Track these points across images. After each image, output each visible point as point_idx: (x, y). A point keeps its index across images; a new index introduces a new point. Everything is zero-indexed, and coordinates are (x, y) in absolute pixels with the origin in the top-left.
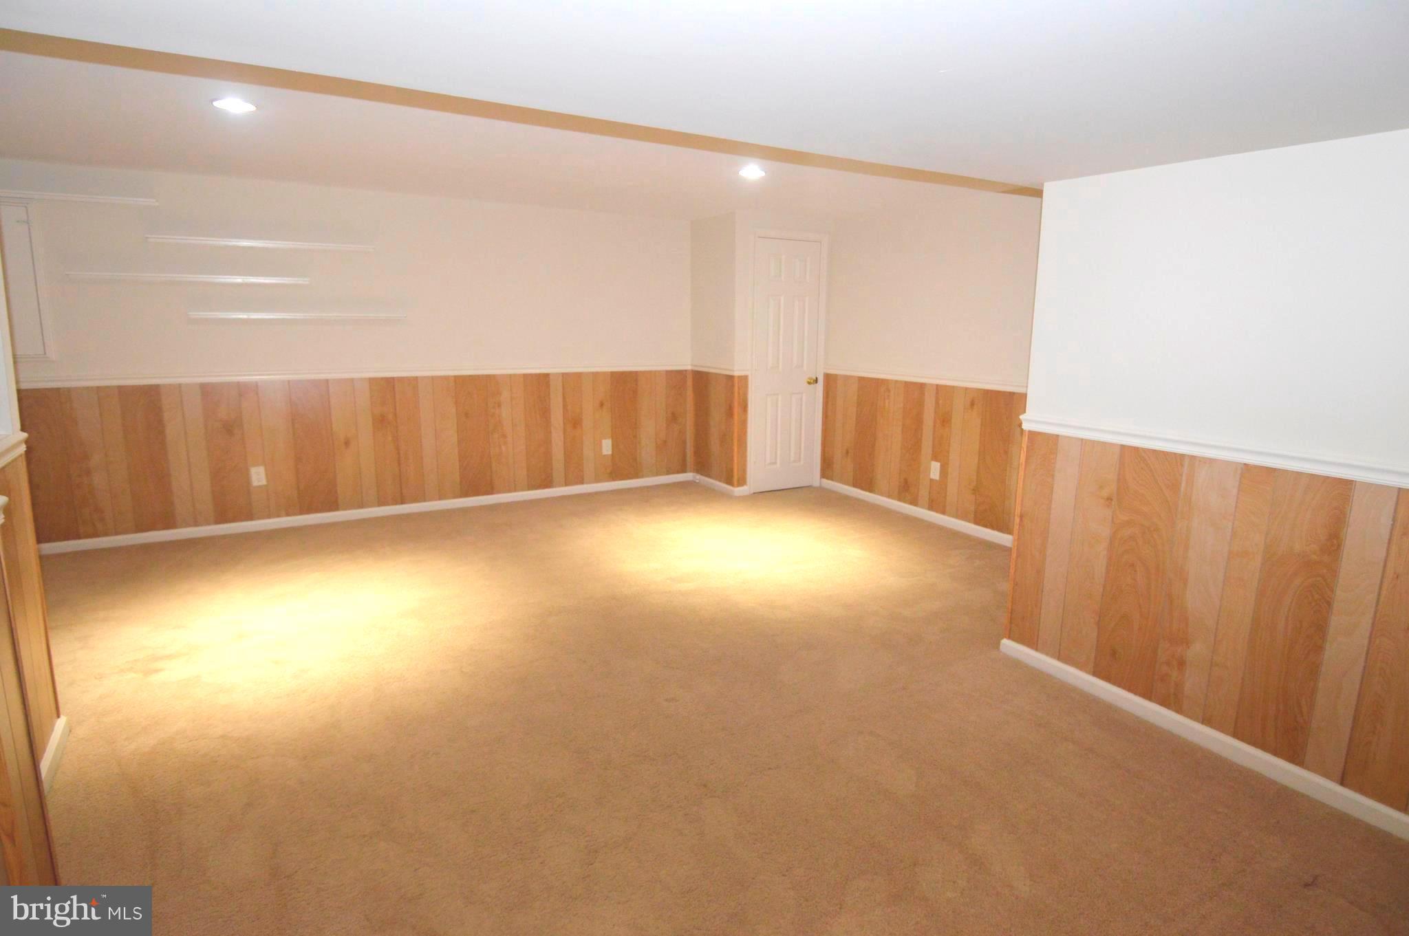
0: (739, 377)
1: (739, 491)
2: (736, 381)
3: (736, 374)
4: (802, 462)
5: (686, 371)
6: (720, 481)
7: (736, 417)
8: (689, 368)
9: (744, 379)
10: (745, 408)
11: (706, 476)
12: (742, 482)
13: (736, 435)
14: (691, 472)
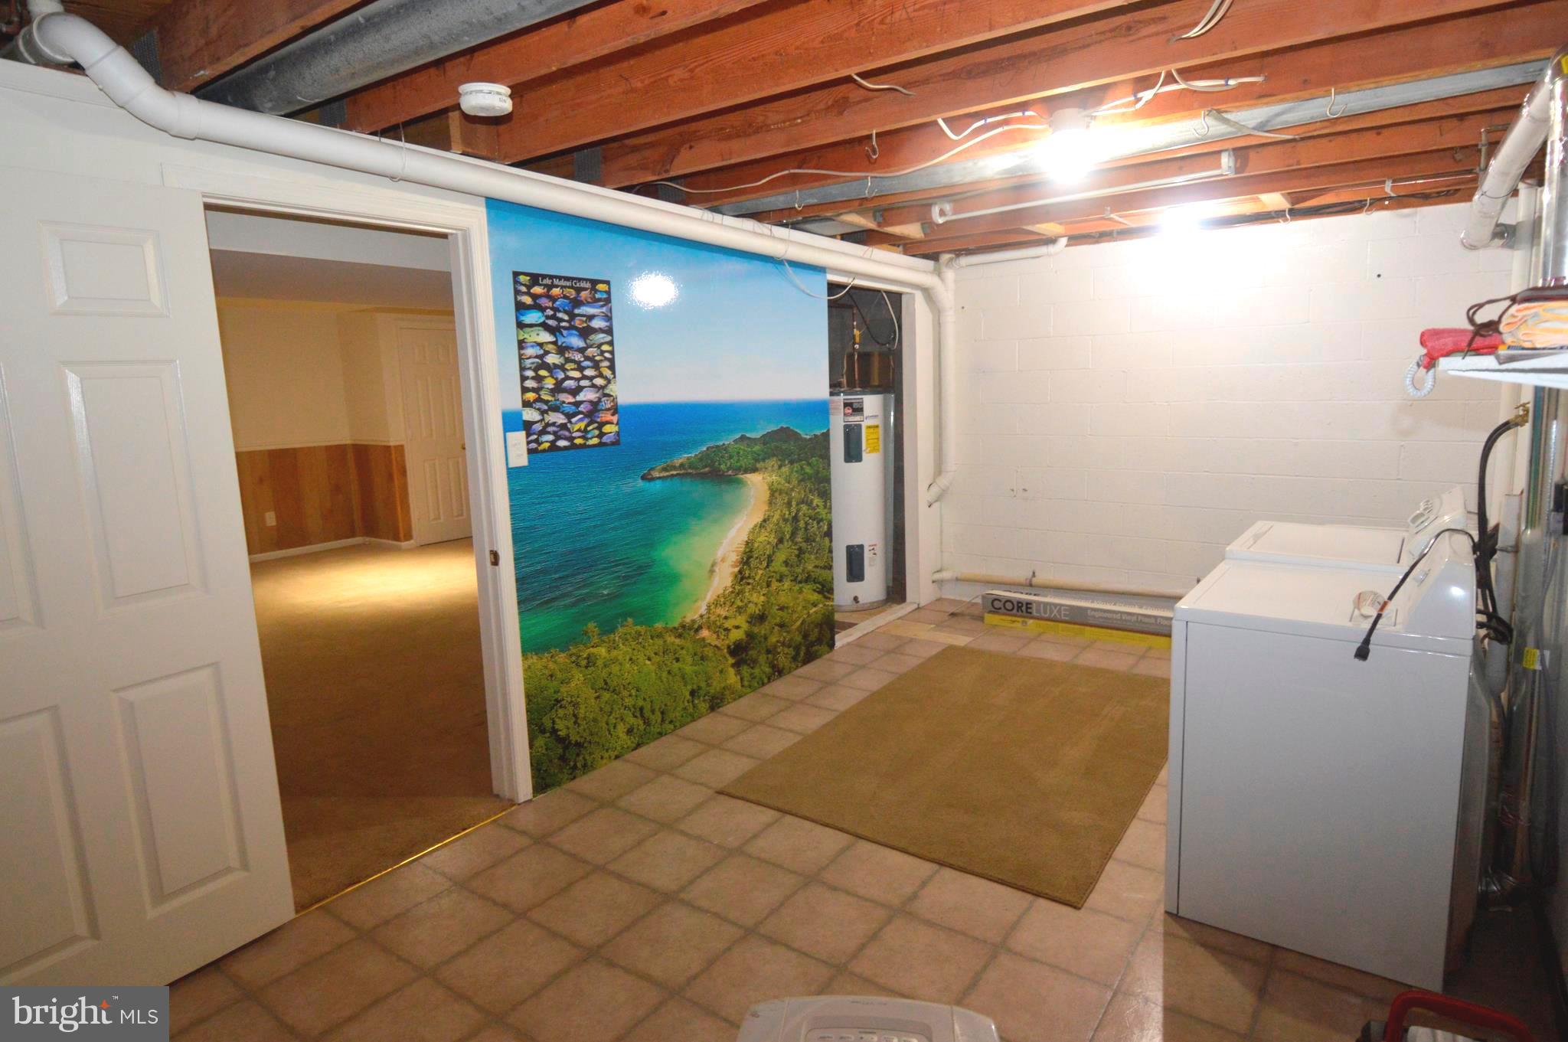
0: (395, 447)
1: (404, 544)
2: (393, 449)
3: (392, 444)
4: (442, 520)
5: (346, 445)
6: (388, 539)
7: (396, 482)
8: (349, 442)
9: (400, 449)
10: (403, 472)
11: (375, 537)
12: (409, 536)
13: (398, 496)
14: (360, 536)
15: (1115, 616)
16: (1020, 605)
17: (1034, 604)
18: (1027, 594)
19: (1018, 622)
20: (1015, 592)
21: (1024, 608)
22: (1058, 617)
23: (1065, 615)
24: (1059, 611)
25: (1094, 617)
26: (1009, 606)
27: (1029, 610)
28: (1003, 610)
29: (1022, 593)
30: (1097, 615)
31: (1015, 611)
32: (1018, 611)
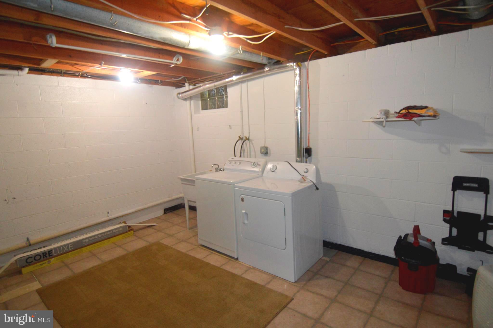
15: (95, 237)
16: (45, 254)
17: (53, 250)
18: (39, 249)
19: (45, 263)
20: (31, 251)
21: (47, 255)
22: (68, 250)
23: (71, 248)
24: (68, 248)
25: (86, 242)
26: (38, 258)
27: (51, 254)
28: (34, 261)
29: (36, 250)
30: (87, 240)
31: (42, 258)
32: (44, 258)
